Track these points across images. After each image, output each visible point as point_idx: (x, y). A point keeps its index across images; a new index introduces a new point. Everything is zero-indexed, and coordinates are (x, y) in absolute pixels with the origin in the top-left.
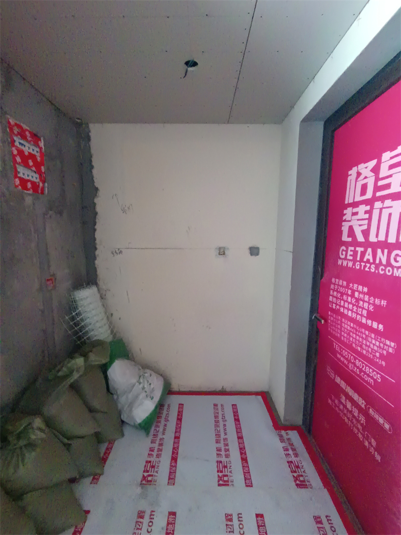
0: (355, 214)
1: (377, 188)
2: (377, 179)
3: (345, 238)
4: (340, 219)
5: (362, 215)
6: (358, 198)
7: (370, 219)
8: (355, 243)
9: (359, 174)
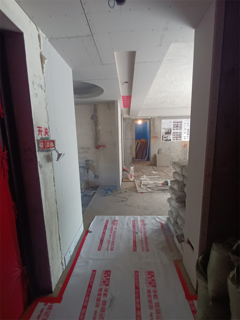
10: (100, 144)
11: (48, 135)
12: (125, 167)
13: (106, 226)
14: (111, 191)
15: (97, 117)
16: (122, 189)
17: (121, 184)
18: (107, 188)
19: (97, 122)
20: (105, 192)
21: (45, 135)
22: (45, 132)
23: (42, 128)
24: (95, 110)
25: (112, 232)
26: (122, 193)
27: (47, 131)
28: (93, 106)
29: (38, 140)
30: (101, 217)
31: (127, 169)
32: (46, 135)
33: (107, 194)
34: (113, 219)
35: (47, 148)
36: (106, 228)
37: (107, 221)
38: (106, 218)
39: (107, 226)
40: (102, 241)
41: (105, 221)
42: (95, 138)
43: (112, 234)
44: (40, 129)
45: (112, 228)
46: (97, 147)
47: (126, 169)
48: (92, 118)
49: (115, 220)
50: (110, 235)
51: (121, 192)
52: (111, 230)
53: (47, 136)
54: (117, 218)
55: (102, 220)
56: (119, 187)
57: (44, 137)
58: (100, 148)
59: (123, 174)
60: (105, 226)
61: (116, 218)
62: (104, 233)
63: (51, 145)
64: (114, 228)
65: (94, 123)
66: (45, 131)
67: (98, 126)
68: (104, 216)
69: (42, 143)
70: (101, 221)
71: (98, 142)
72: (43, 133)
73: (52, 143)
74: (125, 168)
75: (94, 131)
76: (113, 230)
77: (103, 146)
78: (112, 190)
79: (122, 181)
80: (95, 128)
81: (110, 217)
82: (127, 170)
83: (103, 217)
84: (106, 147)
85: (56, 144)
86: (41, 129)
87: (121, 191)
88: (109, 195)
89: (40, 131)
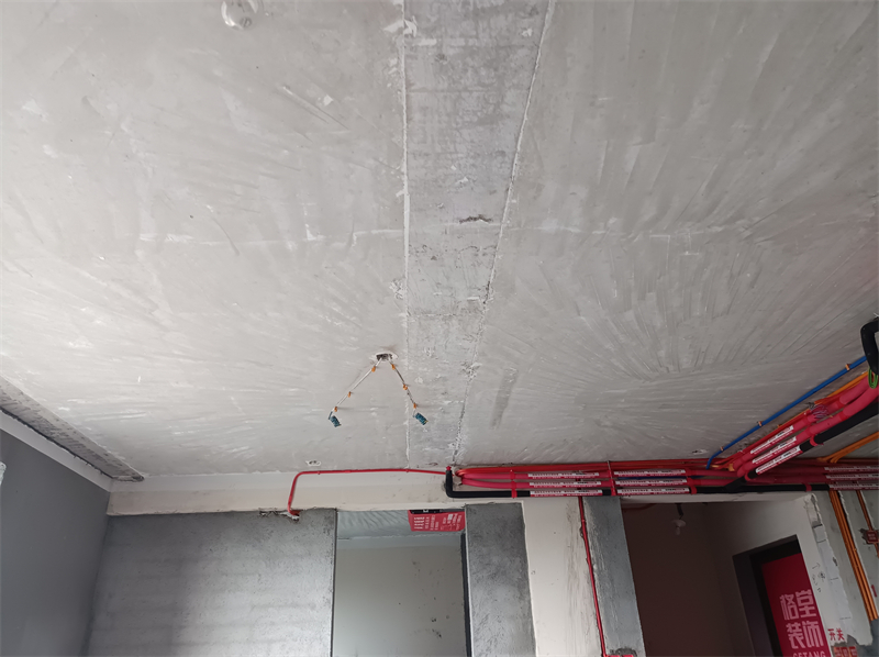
0: (794, 628)
1: (800, 613)
2: (798, 608)
3: (794, 647)
4: (787, 634)
5: (798, 630)
6: (792, 618)
7: (803, 632)
8: (801, 650)
9: (787, 601)
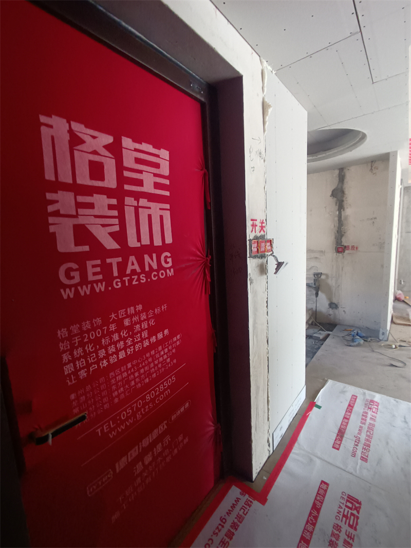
3: (66, 243)
10: (345, 244)
11: (264, 231)
12: (400, 292)
13: (350, 407)
14: (365, 338)
15: (343, 192)
16: (390, 338)
17: (388, 328)
18: (356, 331)
19: (343, 201)
20: (349, 338)
21: (260, 232)
22: (260, 227)
23: (256, 220)
24: (342, 178)
25: (365, 424)
26: (392, 348)
27: (263, 225)
28: (337, 172)
29: (250, 240)
30: (340, 385)
31: (405, 298)
32: (262, 231)
33: (355, 344)
34: (369, 398)
35: (261, 252)
36: (352, 410)
37: (354, 398)
38: (351, 390)
39: (353, 407)
40: (341, 433)
41: (348, 396)
42: (337, 232)
43: (365, 427)
44: (254, 222)
45: (365, 415)
46: (340, 250)
47: (403, 298)
48: (334, 194)
49: (372, 401)
50: (361, 427)
51: (390, 347)
52: (362, 419)
53: (262, 233)
54: (378, 397)
55: (343, 392)
56: (383, 334)
57: (259, 235)
58: (347, 252)
59: (394, 308)
60: (349, 405)
61: (374, 396)
62: (346, 419)
63: (267, 246)
64: (369, 416)
65: (336, 203)
66: (260, 225)
67: (344, 210)
68: (347, 385)
69: (256, 245)
70: (340, 392)
71: (343, 240)
72: (258, 228)
73: (268, 244)
74: (400, 294)
75: (336, 219)
76: (368, 421)
77: (353, 247)
78: (367, 337)
79: (392, 322)
80: (338, 213)
81: (361, 391)
82: (406, 301)
83: (345, 387)
84: (359, 249)
85: (274, 245)
86: (256, 222)
87: (388, 343)
88: (359, 345)
89: (254, 226)
